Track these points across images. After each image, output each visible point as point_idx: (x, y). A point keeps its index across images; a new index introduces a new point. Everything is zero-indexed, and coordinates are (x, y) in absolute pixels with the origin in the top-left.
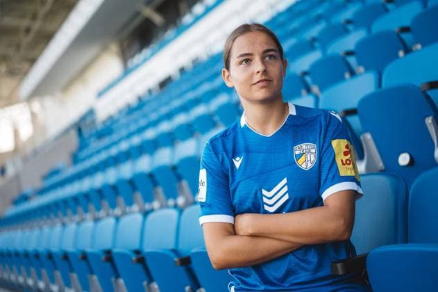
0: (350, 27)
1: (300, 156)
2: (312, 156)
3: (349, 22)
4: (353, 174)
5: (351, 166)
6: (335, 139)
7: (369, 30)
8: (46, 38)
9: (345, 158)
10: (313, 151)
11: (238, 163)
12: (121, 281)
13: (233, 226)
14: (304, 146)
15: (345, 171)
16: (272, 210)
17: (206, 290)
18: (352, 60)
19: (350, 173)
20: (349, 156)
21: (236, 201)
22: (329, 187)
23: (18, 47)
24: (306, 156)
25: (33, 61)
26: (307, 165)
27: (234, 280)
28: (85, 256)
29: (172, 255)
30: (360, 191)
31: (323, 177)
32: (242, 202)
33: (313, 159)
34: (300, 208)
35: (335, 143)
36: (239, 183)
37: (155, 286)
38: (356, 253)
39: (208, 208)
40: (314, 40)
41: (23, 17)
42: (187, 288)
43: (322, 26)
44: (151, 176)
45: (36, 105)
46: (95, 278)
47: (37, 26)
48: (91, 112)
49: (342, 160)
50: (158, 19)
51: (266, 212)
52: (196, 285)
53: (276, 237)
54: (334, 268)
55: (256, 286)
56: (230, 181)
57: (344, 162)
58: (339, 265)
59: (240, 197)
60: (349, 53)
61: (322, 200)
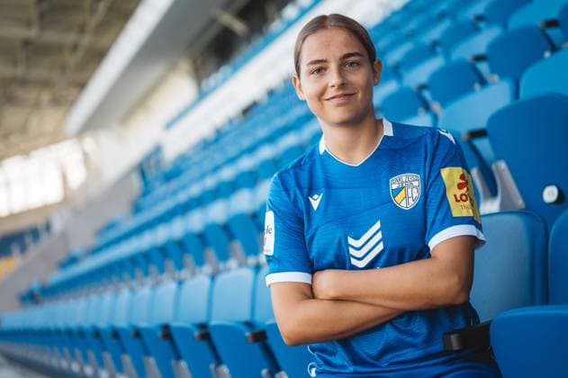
0: (482, 25)
1: (398, 190)
2: (415, 190)
3: (480, 18)
4: (471, 214)
5: (468, 203)
6: (445, 167)
7: (505, 26)
8: (98, 56)
9: (459, 192)
10: (416, 183)
11: (316, 202)
12: (183, 364)
13: (311, 287)
14: (404, 177)
15: (459, 210)
16: (362, 264)
17: (288, 374)
18: (483, 67)
19: (466, 212)
20: (465, 189)
21: (313, 254)
22: (437, 232)
23: (63, 69)
24: (407, 191)
25: (82, 86)
26: (408, 203)
27: (315, 360)
28: (138, 333)
29: (243, 328)
30: (481, 237)
31: (430, 220)
32: (321, 255)
33: (416, 195)
34: (400, 261)
35: (445, 172)
36: (317, 229)
37: (225, 369)
38: (479, 321)
39: (278, 263)
40: (435, 44)
41: (68, 29)
42: (264, 372)
43: (446, 25)
44: (226, 228)
45: (89, 142)
46: (152, 361)
47: (86, 40)
48: (158, 149)
49: (455, 196)
50: (239, 27)
51: (354, 268)
52: (275, 368)
53: (369, 300)
54: (447, 342)
55: (343, 367)
56: (306, 227)
57: (459, 198)
58: (453, 337)
59: (318, 249)
60: (479, 58)
61: (429, 249)
